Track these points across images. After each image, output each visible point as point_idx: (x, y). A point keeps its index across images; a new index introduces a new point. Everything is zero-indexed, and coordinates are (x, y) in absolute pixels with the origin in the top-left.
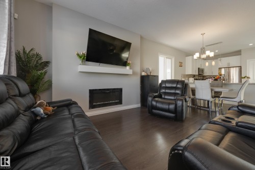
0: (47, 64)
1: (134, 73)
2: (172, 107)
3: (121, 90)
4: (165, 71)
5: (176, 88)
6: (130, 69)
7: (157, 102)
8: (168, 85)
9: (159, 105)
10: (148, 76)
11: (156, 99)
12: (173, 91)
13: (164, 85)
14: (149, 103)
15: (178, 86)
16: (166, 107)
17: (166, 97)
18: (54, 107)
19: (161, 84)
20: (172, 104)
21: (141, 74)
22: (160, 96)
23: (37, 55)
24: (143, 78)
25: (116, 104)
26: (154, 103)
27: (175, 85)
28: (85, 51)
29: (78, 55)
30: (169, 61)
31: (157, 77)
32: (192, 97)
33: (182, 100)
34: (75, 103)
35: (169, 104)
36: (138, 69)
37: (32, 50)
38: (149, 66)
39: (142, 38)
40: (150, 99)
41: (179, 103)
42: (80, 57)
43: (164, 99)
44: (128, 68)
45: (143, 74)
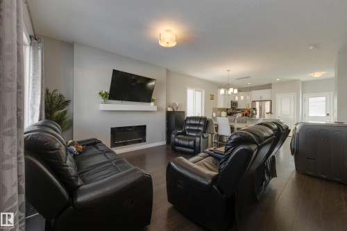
0: (67, 103)
1: (159, 109)
2: (192, 143)
3: (145, 126)
4: (194, 106)
5: (199, 125)
6: (155, 105)
7: (179, 139)
8: (192, 122)
9: (181, 142)
10: (173, 112)
11: (179, 136)
12: (195, 128)
13: (188, 122)
14: (172, 140)
15: (201, 123)
16: (186, 143)
17: (190, 134)
18: (83, 146)
19: (186, 120)
20: (191, 140)
21: (167, 109)
22: (184, 133)
23: (61, 96)
24: (169, 114)
25: (140, 142)
26: (177, 140)
27: (198, 122)
28: (108, 90)
29: (100, 93)
30: (199, 94)
31: (183, 113)
32: (215, 132)
33: (200, 137)
34: (100, 142)
35: (189, 140)
36: (163, 104)
37: (54, 91)
38: (176, 101)
39: (168, 71)
40: (173, 136)
41: (198, 139)
42: (102, 96)
43: (188, 135)
44: (152, 104)
45: (169, 109)
